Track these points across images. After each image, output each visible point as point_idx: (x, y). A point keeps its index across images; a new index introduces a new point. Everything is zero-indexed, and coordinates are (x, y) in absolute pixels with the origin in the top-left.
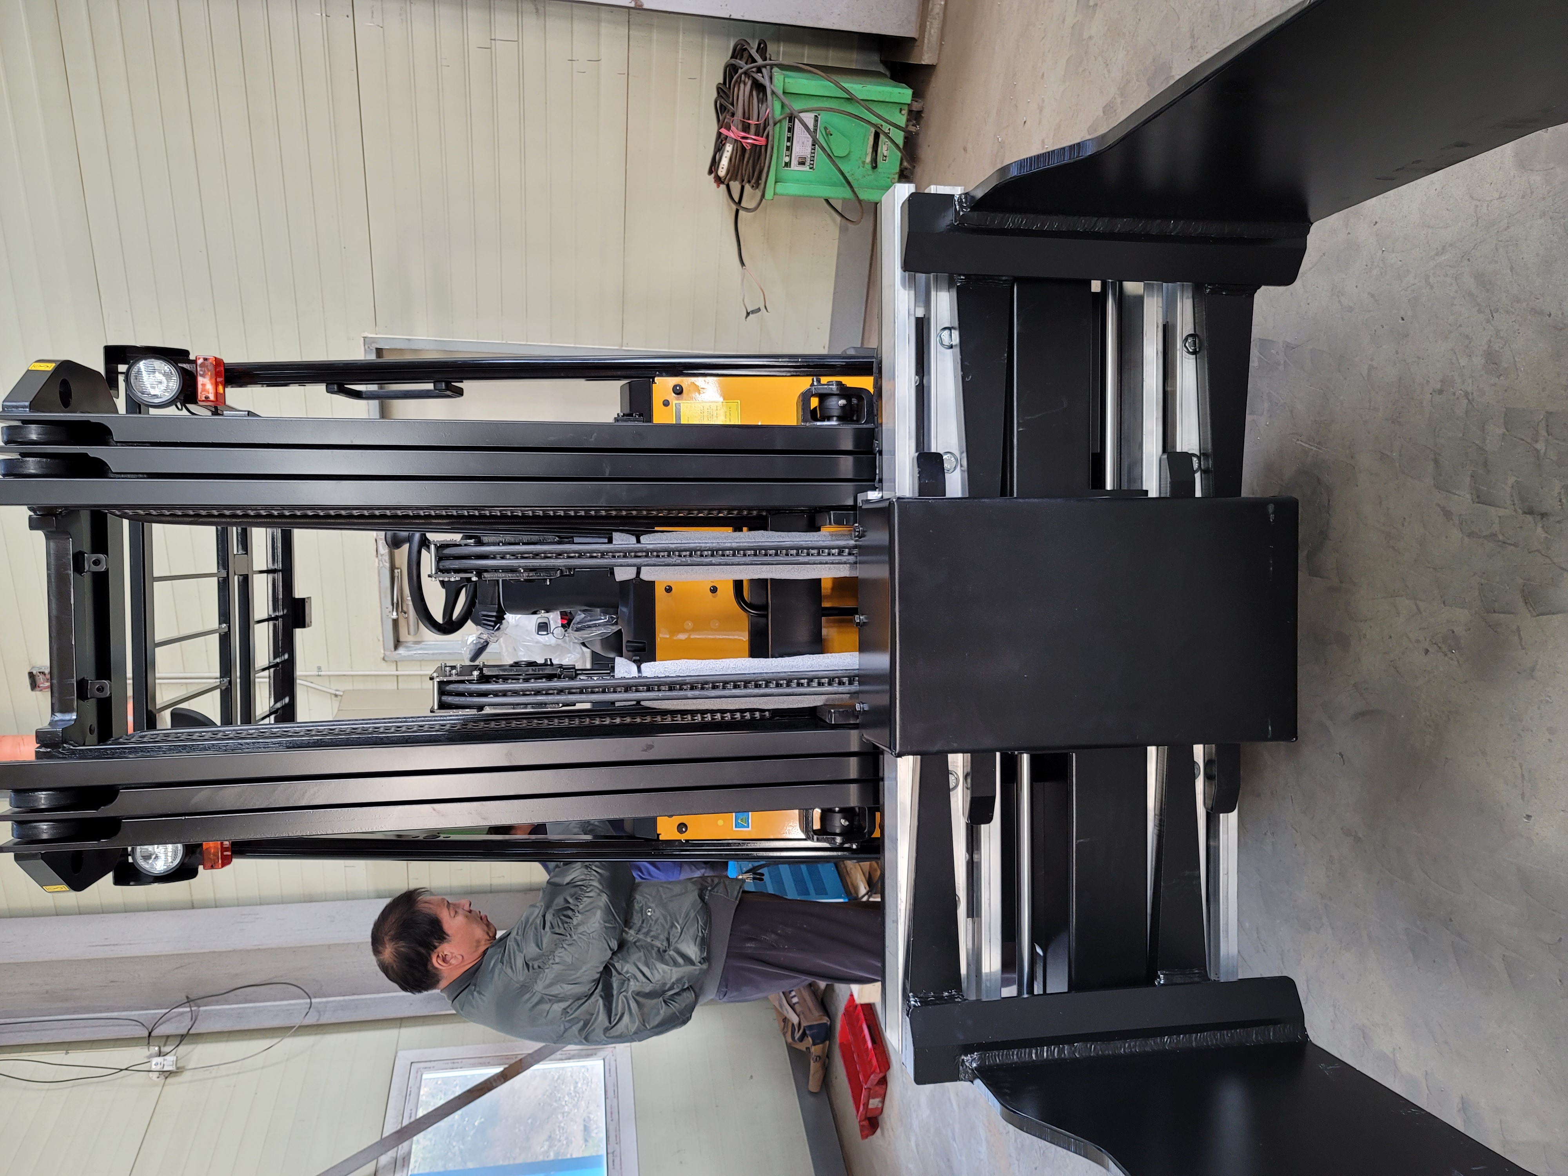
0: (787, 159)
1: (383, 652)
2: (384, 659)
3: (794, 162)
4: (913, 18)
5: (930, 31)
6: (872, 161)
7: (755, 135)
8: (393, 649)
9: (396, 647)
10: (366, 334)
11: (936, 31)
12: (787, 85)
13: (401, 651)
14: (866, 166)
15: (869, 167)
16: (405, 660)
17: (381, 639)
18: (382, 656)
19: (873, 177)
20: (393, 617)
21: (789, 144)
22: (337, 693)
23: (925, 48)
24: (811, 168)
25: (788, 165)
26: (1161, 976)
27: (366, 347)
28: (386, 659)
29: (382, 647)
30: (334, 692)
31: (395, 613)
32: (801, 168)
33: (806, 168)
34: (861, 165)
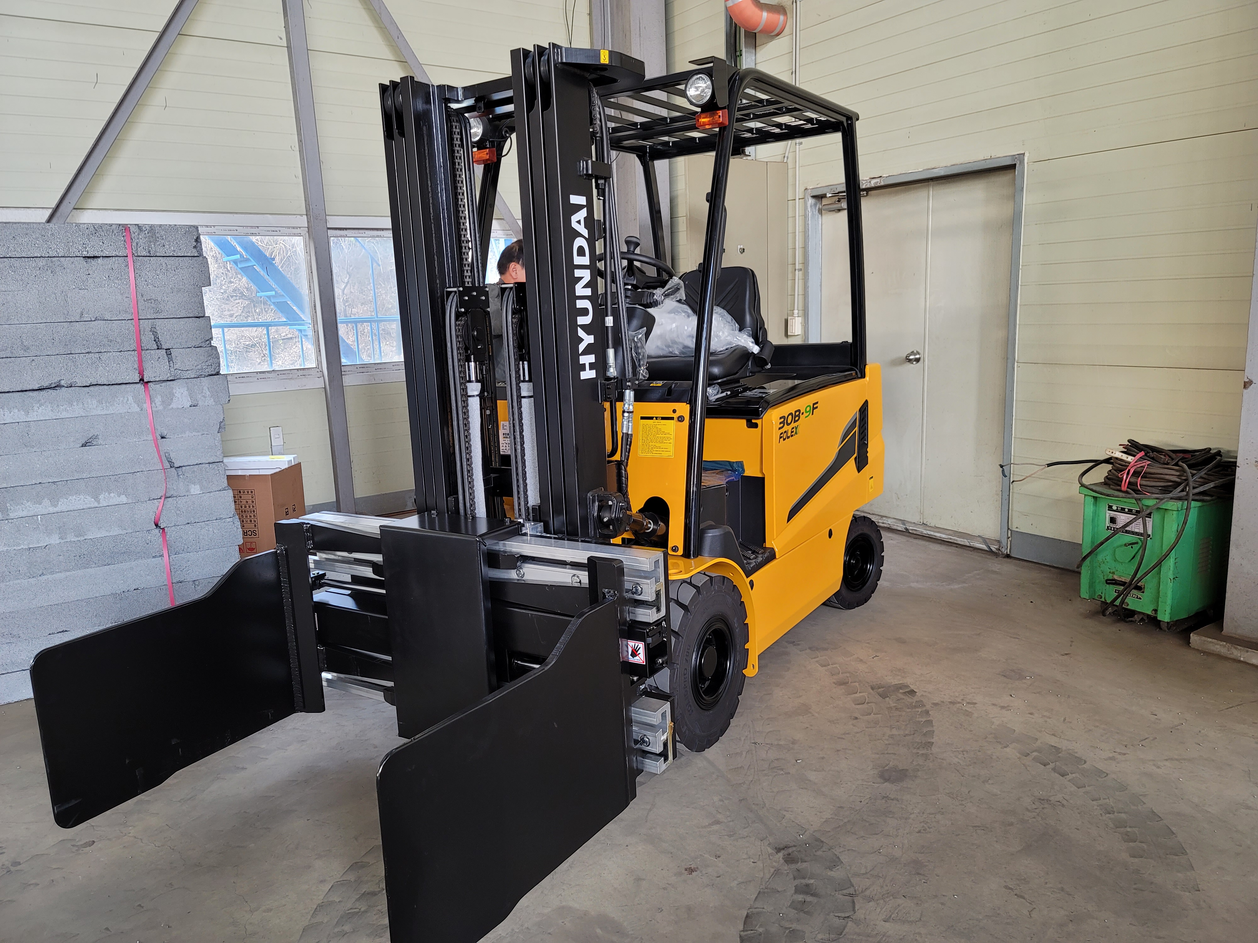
0: (1114, 508)
1: (811, 188)
2: (806, 189)
3: (1113, 514)
4: (1239, 631)
5: (1218, 644)
6: (1114, 580)
7: (1129, 482)
8: (811, 195)
9: (813, 197)
10: (1027, 155)
11: (1218, 650)
12: (1171, 512)
13: (811, 201)
14: (1111, 575)
15: (1110, 577)
16: (805, 204)
17: (818, 186)
18: (808, 188)
19: (1103, 580)
20: (828, 194)
21: (1126, 510)
22: (786, 158)
23: (1204, 638)
24: (1108, 527)
25: (1110, 508)
26: (322, 648)
27: (1017, 156)
28: (806, 191)
29: (814, 187)
30: (786, 155)
31: (830, 195)
32: (1108, 520)
33: (1108, 523)
34: (1112, 571)
